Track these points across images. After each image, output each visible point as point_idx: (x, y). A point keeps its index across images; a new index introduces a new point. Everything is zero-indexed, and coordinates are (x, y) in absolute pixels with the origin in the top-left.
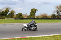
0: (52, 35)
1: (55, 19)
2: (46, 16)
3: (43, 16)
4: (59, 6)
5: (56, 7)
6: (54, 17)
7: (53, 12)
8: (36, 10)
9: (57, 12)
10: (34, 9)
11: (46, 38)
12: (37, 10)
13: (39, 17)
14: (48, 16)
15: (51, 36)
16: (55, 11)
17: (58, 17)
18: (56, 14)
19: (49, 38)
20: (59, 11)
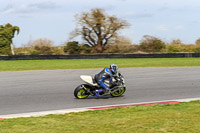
0: (63, 112)
1: (79, 57)
3: (37, 48)
4: (90, 12)
5: (80, 16)
6: (73, 51)
7: (71, 34)
8: (15, 30)
9: (85, 35)
10: (9, 25)
12: (18, 30)
13: (26, 53)
14: (53, 48)
15: (61, 116)
16: (77, 30)
17: (88, 51)
18: (80, 40)
20: (90, 32)
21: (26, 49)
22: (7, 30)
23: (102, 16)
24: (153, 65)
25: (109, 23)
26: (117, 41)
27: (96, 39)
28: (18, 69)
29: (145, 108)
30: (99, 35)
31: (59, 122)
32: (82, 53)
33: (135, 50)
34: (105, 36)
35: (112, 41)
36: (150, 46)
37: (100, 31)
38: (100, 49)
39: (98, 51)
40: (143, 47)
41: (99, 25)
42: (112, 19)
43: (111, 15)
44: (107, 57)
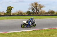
0: (26, 31)
2: (22, 13)
3: (18, 13)
4: (34, 3)
5: (31, 4)
6: (29, 14)
7: (28, 9)
8: (12, 8)
9: (32, 9)
10: (10, 7)
11: (21, 33)
12: (13, 8)
14: (23, 13)
16: (30, 8)
19: (23, 33)
20: (34, 8)
21: (15, 13)
22: (10, 8)
23: (37, 4)
24: (51, 18)
25: (39, 6)
26: (41, 11)
27: (35, 10)
29: (49, 30)
30: (36, 9)
31: (25, 34)
32: (31, 14)
33: (46, 14)
34: (38, 10)
35: (40, 11)
36: (51, 12)
37: (36, 8)
38: (37, 13)
39: (36, 14)
40: (49, 13)
41: (36, 7)
42: (40, 5)
43: (40, 4)
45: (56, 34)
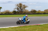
6: (15, 13)
7: (14, 9)
8: (1, 8)
9: (17, 9)
11: (8, 29)
13: (3, 13)
14: (10, 12)
15: (12, 28)
16: (15, 8)
17: (18, 13)
19: (10, 29)
20: (19, 8)
24: (34, 16)
25: (23, 6)
27: (20, 10)
28: (2, 17)
29: (32, 26)
30: (21, 9)
32: (17, 13)
34: (22, 9)
38: (21, 12)
40: (31, 12)
41: (21, 7)
42: (24, 5)
44: (23, 14)
45: (38, 29)
